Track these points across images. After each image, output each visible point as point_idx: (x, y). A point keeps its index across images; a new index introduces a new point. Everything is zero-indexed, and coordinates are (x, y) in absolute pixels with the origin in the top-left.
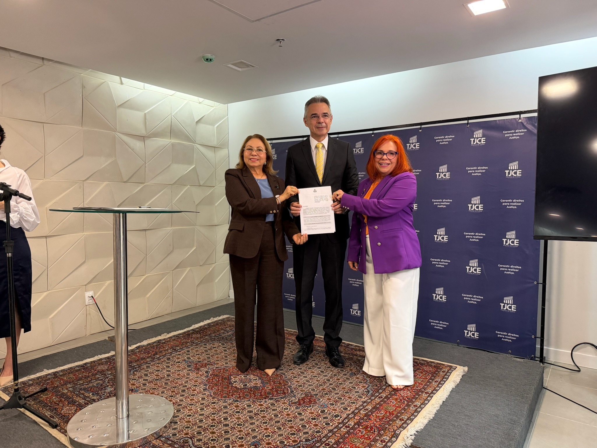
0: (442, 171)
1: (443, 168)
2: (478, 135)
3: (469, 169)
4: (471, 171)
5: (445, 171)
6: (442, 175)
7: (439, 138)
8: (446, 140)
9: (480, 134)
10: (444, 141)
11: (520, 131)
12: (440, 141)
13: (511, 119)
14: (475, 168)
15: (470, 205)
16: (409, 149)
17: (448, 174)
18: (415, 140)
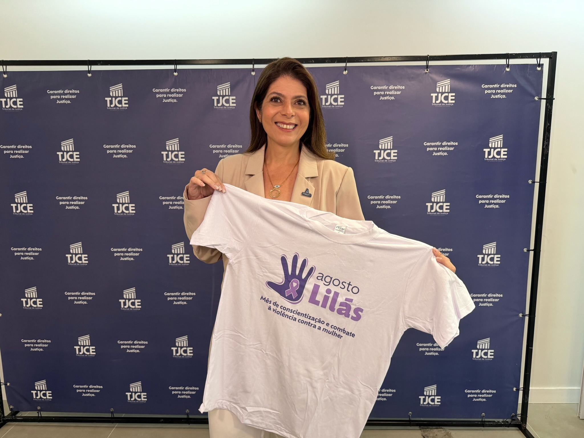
0: (383, 148)
1: (386, 143)
2: (444, 87)
3: (428, 144)
4: (431, 149)
5: (389, 148)
6: (384, 155)
7: (380, 88)
8: (391, 93)
9: (447, 87)
10: (386, 95)
11: (508, 86)
12: (381, 95)
13: (495, 65)
14: (438, 143)
15: (429, 205)
16: (325, 105)
17: (394, 153)
18: (336, 88)
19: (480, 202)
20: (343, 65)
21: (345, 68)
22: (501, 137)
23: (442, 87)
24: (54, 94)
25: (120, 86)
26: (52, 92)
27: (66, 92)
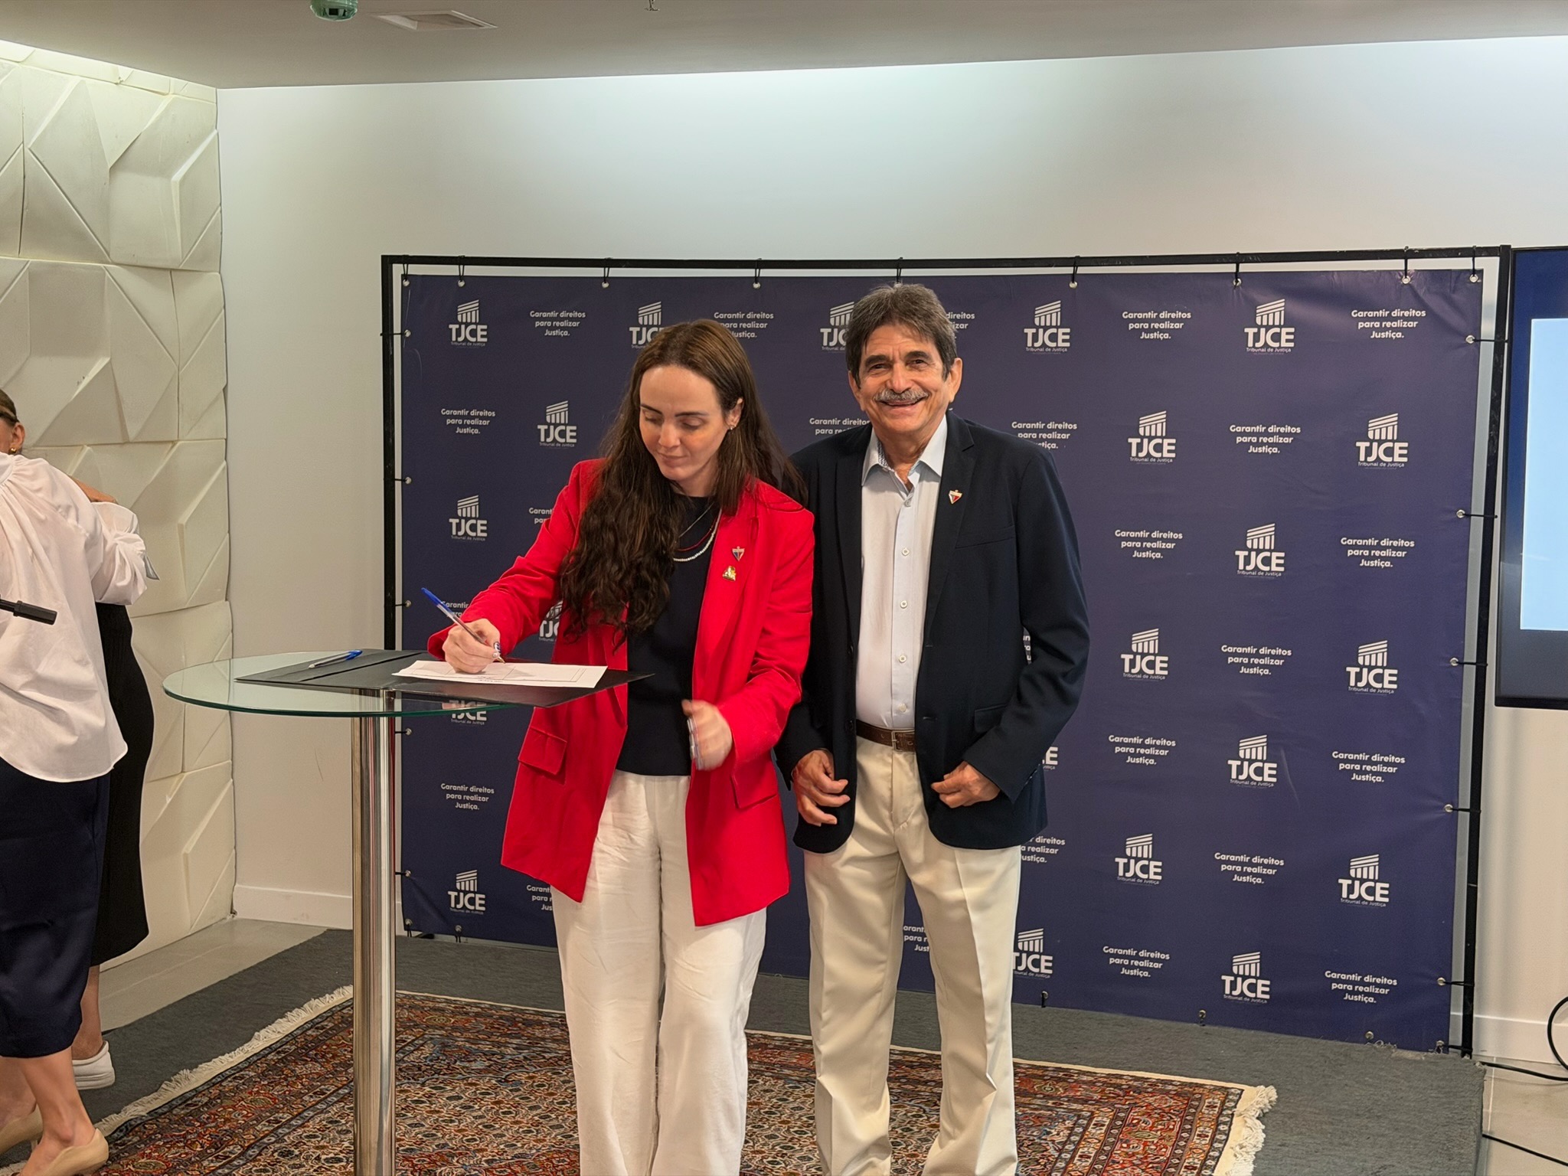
2: (1271, 316)
3: (1239, 429)
4: (1245, 439)
5: (1159, 434)
7: (1140, 316)
8: (1162, 326)
9: (1277, 315)
10: (1154, 330)
11: (1406, 314)
12: (1143, 329)
13: (1378, 271)
14: (1260, 429)
15: (1241, 554)
16: (1033, 346)
17: (1169, 444)
18: (1054, 315)
19: (1350, 553)
20: (1069, 270)
21: (1073, 277)
22: (1393, 418)
23: (1268, 314)
24: (541, 319)
25: (657, 306)
26: (538, 315)
27: (563, 314)
